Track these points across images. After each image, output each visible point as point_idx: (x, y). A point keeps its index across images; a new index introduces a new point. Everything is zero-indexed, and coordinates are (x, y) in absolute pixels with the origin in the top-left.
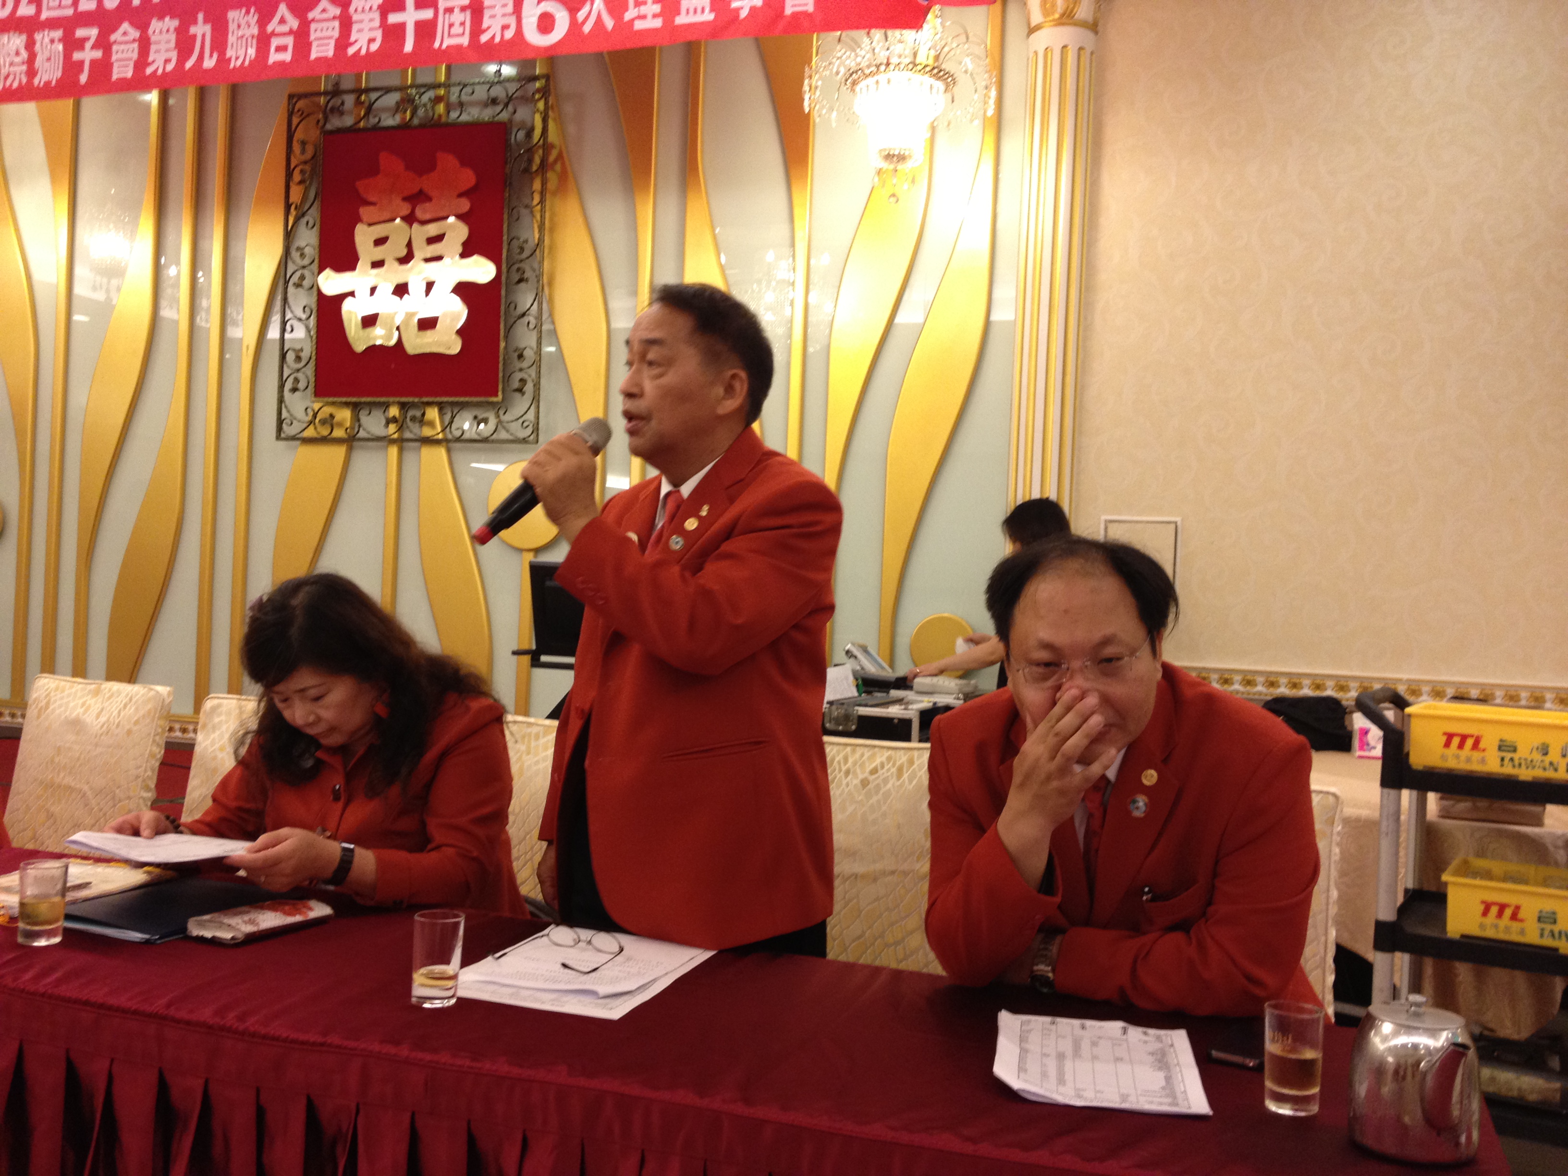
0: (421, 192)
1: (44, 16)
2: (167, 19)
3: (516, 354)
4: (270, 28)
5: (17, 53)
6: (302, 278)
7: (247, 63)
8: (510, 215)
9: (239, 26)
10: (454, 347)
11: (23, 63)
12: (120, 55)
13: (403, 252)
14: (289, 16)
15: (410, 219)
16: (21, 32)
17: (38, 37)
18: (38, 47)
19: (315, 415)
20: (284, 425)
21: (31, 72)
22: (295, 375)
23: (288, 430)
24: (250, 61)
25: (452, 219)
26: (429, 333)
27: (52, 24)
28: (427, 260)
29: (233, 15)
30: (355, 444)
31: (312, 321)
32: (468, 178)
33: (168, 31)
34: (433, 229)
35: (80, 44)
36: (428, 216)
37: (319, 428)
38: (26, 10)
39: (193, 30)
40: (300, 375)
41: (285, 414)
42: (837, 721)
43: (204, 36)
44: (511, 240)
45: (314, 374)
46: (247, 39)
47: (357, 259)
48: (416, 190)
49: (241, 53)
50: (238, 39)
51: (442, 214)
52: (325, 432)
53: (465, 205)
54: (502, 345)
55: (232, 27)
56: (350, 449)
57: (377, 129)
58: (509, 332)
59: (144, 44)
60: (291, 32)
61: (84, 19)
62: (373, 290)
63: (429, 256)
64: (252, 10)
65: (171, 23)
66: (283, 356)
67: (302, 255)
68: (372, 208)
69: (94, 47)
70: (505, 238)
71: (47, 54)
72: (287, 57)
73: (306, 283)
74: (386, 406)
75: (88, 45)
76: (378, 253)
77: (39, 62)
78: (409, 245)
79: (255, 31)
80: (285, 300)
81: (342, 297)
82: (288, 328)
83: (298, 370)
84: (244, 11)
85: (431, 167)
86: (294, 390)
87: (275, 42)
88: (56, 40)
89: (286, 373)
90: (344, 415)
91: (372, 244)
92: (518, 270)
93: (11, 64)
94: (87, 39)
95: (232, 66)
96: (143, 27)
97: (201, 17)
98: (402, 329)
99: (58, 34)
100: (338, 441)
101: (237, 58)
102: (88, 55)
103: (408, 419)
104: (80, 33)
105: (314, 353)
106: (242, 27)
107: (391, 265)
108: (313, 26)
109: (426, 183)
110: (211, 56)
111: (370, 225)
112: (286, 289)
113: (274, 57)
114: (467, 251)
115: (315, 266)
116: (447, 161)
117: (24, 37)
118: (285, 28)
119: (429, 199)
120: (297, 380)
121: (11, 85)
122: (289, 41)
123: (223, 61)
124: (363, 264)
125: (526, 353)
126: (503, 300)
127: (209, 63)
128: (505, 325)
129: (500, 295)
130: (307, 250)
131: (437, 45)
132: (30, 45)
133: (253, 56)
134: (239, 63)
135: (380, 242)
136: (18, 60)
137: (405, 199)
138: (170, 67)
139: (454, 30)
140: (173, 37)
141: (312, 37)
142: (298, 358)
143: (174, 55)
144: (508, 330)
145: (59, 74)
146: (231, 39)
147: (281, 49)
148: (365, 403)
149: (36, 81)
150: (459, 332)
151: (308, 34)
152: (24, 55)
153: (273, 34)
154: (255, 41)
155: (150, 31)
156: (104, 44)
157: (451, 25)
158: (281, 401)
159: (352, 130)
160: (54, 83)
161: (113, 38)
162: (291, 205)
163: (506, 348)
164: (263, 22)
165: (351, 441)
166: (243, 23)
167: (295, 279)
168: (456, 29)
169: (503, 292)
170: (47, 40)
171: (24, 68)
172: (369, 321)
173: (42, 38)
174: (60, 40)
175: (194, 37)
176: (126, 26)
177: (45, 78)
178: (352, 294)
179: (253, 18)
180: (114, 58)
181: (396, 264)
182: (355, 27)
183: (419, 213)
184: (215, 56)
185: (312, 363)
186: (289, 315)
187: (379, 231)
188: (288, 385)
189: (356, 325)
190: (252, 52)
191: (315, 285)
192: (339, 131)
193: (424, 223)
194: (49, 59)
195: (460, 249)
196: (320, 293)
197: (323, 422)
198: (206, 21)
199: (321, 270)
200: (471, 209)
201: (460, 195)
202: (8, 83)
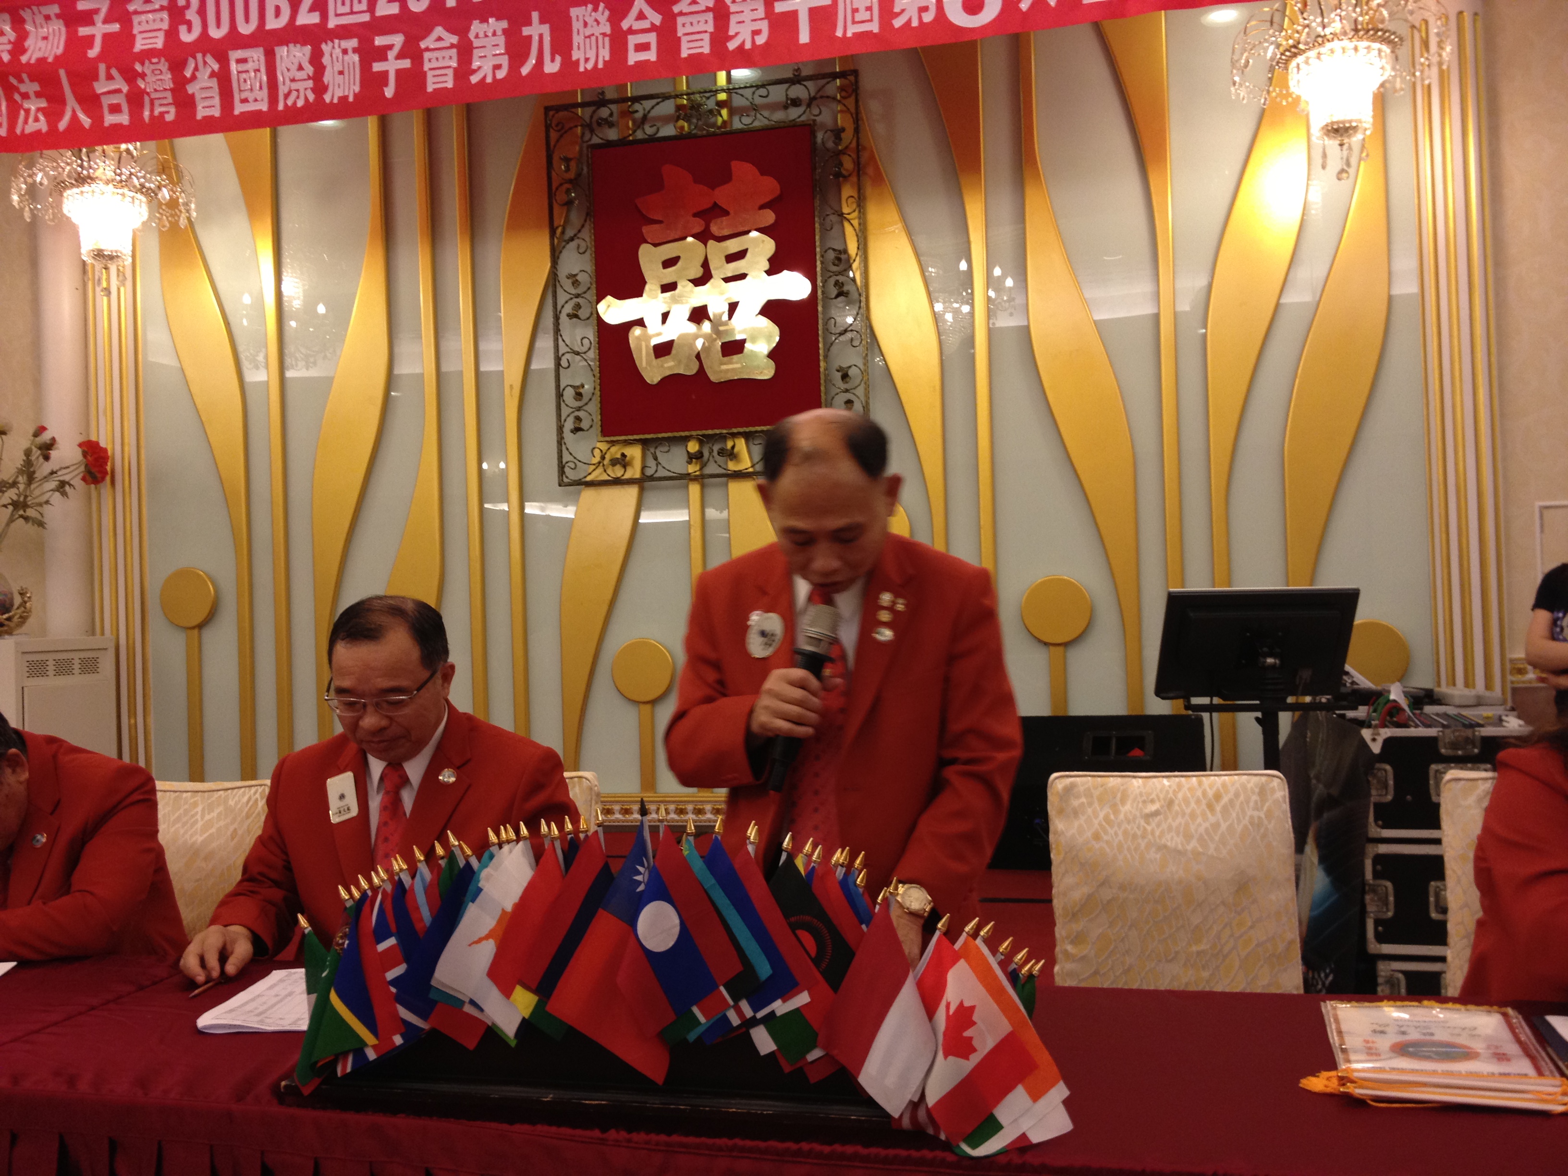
0: (715, 204)
1: (332, 23)
2: (491, 20)
3: (839, 375)
4: (625, 25)
5: (300, 68)
6: (578, 306)
7: (600, 66)
8: (821, 224)
9: (586, 24)
10: (766, 371)
11: (309, 78)
12: (435, 64)
13: (698, 272)
14: (648, 11)
15: (704, 237)
16: (304, 44)
17: (326, 48)
18: (326, 60)
19: (603, 458)
20: (567, 470)
21: (320, 88)
22: (577, 413)
23: (571, 475)
24: (605, 62)
25: (754, 234)
26: (735, 358)
27: (344, 32)
28: (727, 280)
29: (574, 12)
30: (647, 484)
31: (593, 354)
32: (770, 186)
33: (494, 34)
34: (733, 246)
35: (382, 54)
36: (726, 232)
37: (610, 472)
38: (307, 18)
39: (526, 31)
40: (581, 414)
41: (566, 457)
42: (1454, 745)
43: (541, 36)
44: (826, 252)
45: (599, 412)
46: (597, 37)
47: (645, 283)
48: (709, 205)
49: (592, 55)
50: (586, 37)
51: (741, 229)
52: (618, 472)
53: (769, 217)
54: (822, 364)
55: (576, 25)
56: (642, 490)
57: (652, 140)
58: (829, 350)
59: (465, 51)
60: (653, 28)
61: (386, 25)
62: (665, 316)
63: (730, 275)
64: (602, 5)
65: (497, 25)
66: (559, 395)
67: (576, 283)
68: (656, 227)
69: (399, 57)
70: (818, 250)
71: (338, 67)
72: (651, 56)
73: (584, 313)
74: (686, 439)
75: (391, 55)
76: (669, 275)
77: (327, 78)
78: (705, 265)
79: (607, 29)
80: (557, 331)
81: (628, 326)
82: (564, 363)
83: (579, 409)
84: (590, 7)
85: (726, 177)
86: (577, 430)
87: (633, 40)
88: (350, 51)
89: (565, 411)
90: (635, 452)
91: (661, 266)
92: (837, 283)
93: (293, 80)
94: (390, 47)
95: (582, 69)
96: (462, 31)
97: (535, 15)
98: (702, 356)
99: (353, 43)
100: (630, 482)
101: (587, 60)
102: (392, 65)
103: (715, 453)
104: (379, 41)
105: (598, 387)
106: (589, 26)
107: (685, 287)
108: (680, 20)
109: (722, 195)
110: (553, 60)
111: (656, 245)
112: (557, 318)
113: (633, 58)
114: (775, 267)
115: (592, 295)
116: (743, 170)
117: (308, 49)
118: (645, 24)
119: (726, 213)
120: (578, 419)
121: (295, 103)
122: (652, 38)
123: (569, 65)
124: (652, 287)
125: (851, 372)
126: (820, 316)
127: (552, 67)
128: (824, 345)
129: (817, 310)
130: (581, 277)
131: (839, 33)
132: (316, 59)
133: (607, 58)
134: (590, 66)
135: (669, 263)
136: (302, 75)
137: (695, 215)
138: (501, 74)
139: (858, 17)
140: (501, 40)
141: (679, 34)
142: (579, 395)
143: (505, 61)
144: (828, 350)
145: (357, 89)
146: (577, 39)
147: (643, 47)
148: (664, 439)
149: (327, 98)
150: (772, 355)
151: (675, 30)
152: (309, 70)
153: (631, 31)
154: (607, 39)
155: (471, 35)
156: (412, 51)
157: (855, 11)
158: (560, 441)
159: (622, 142)
160: (351, 99)
161: (423, 45)
162: (557, 228)
163: (826, 369)
164: (616, 18)
165: (644, 482)
166: (590, 21)
167: (568, 309)
168: (863, 15)
169: (820, 308)
170: (338, 52)
171: (310, 84)
172: (663, 350)
173: (331, 50)
174: (355, 50)
175: (530, 37)
176: (439, 31)
177: (339, 93)
178: (640, 323)
179: (603, 14)
180: (427, 66)
181: (691, 285)
182: (733, 19)
183: (715, 229)
184: (558, 58)
185: (597, 399)
186: (563, 349)
187: (668, 251)
188: (569, 425)
189: (647, 354)
190: (605, 54)
191: (594, 313)
192: (609, 144)
193: (720, 239)
194: (341, 73)
195: (766, 266)
196: (600, 321)
197: (614, 462)
198: (542, 21)
199: (600, 298)
200: (776, 221)
201: (762, 207)
202: (290, 102)
